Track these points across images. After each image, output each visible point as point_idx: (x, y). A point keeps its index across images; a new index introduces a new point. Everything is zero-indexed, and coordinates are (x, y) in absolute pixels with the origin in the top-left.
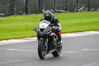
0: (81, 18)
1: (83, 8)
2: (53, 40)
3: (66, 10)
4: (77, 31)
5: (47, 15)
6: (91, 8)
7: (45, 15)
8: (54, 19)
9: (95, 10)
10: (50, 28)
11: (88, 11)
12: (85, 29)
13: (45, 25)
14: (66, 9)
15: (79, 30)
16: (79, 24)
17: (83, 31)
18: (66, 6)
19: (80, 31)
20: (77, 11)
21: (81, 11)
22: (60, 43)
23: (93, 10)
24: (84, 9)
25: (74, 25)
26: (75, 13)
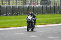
2: (33, 24)
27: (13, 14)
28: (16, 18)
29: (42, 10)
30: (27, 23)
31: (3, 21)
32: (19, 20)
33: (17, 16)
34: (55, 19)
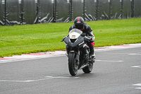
0: (43, 32)
1: (46, 18)
2: (86, 53)
3: (22, 21)
4: (38, 52)
5: (79, 22)
6: (58, 18)
7: (75, 22)
8: (85, 27)
9: (63, 21)
10: (83, 38)
11: (54, 22)
12: (48, 48)
13: (76, 34)
14: (22, 19)
15: (40, 49)
16: (41, 41)
17: (46, 51)
18: (22, 15)
19: (42, 51)
20: (37, 22)
21: (43, 22)
22: (93, 57)
23: (60, 21)
24: (47, 20)
25: (34, 42)
26: (34, 26)
27: (98, 17)
28: (107, 27)
30: (68, 52)
33: (107, 21)
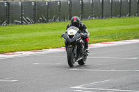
5: (75, 21)
7: (72, 21)
10: (79, 35)
27: (36, 20)
29: (102, 10)
30: (67, 47)
31: (14, 36)
32: (51, 33)
34: (132, 27)
